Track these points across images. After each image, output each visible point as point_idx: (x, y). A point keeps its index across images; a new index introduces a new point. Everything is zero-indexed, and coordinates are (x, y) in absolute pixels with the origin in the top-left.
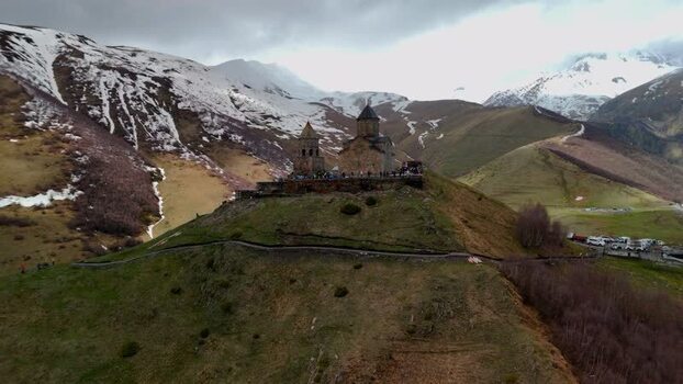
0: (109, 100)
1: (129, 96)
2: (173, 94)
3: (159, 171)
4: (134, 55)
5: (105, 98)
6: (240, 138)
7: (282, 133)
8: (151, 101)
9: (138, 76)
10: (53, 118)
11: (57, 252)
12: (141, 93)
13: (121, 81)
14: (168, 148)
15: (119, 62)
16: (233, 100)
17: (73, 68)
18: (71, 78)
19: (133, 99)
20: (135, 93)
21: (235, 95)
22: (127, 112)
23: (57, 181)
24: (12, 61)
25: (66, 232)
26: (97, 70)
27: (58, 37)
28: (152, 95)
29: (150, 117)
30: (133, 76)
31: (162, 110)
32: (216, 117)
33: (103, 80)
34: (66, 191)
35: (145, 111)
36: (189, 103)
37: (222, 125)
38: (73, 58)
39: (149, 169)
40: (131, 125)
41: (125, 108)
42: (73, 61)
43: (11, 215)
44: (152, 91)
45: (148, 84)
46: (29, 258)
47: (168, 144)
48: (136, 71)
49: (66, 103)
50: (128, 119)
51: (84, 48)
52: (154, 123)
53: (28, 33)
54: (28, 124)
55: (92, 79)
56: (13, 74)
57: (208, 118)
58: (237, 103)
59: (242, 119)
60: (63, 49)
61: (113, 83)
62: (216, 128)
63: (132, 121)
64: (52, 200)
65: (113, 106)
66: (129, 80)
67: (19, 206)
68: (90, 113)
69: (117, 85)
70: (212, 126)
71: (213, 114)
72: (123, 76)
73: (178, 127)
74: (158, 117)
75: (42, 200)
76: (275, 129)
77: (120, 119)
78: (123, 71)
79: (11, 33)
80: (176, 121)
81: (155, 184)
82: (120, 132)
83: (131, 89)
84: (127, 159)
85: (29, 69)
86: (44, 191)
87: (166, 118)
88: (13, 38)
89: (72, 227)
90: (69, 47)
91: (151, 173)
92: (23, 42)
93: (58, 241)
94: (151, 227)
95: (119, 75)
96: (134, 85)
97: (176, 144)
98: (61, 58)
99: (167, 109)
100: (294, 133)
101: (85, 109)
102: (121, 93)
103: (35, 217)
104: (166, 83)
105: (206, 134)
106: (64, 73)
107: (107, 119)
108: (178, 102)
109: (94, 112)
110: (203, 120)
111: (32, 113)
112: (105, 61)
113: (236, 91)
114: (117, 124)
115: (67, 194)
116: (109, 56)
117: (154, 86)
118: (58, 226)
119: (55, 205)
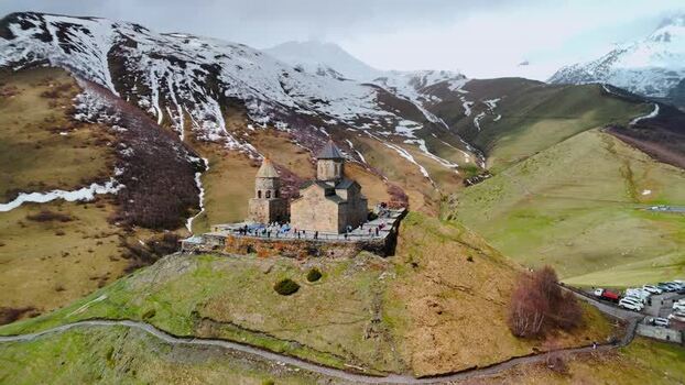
0: (159, 89)
1: (178, 85)
2: (220, 81)
3: (202, 162)
4: (187, 42)
5: (155, 87)
6: (285, 125)
7: (330, 118)
8: (199, 89)
9: (188, 64)
10: (102, 110)
11: (94, 248)
12: (190, 81)
13: (171, 70)
14: (213, 137)
15: (170, 51)
16: (282, 85)
17: (126, 59)
18: (124, 68)
19: (182, 88)
20: (183, 82)
21: (285, 80)
22: (175, 101)
23: (102, 174)
24: (70, 53)
25: (105, 227)
26: (149, 59)
27: (114, 27)
28: (200, 83)
29: (197, 105)
30: (183, 64)
31: (209, 98)
32: (262, 104)
33: (153, 69)
34: (109, 184)
35: (192, 99)
36: (236, 91)
37: (268, 112)
38: (127, 48)
39: (193, 159)
40: (178, 115)
41: (173, 96)
42: (127, 51)
43: (55, 210)
44: (201, 78)
45: (197, 72)
46: (67, 254)
47: (214, 133)
48: (185, 59)
49: (118, 94)
50: (176, 108)
51: (138, 37)
52: (201, 112)
53: (85, 23)
54: (78, 117)
55: (142, 69)
56: (68, 66)
57: (254, 106)
58: (286, 87)
59: (291, 104)
60: (118, 39)
61: (163, 73)
62: (262, 116)
63: (180, 110)
64: (95, 194)
65: (162, 95)
66: (178, 68)
67: (62, 200)
68: (140, 103)
69: (166, 74)
70: (257, 114)
71: (260, 101)
72: (173, 64)
73: (225, 115)
74: (205, 106)
75: (86, 193)
76: (323, 115)
77: (168, 109)
78: (172, 60)
79: (69, 25)
80: (222, 109)
81: (198, 174)
82: (167, 120)
83: (180, 78)
84: (172, 150)
85: (84, 60)
86: (88, 185)
87: (213, 108)
88: (71, 30)
89: (111, 222)
90: (123, 37)
91: (195, 163)
92: (80, 33)
93: (97, 237)
94: (190, 220)
95: (169, 63)
96: (183, 73)
97: (221, 134)
98: (116, 48)
99: (214, 98)
100: (342, 117)
101: (135, 99)
102: (170, 82)
103: (78, 212)
104: (215, 70)
105: (251, 122)
106: (117, 61)
107: (155, 109)
108: (225, 89)
109: (144, 101)
110: (249, 107)
111: (83, 106)
112: (156, 50)
113: (286, 75)
114: (165, 113)
115: (108, 188)
116: (161, 44)
117: (203, 74)
118: (98, 221)
119: (97, 199)
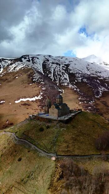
0: (53, 72)
1: (58, 70)
2: (69, 69)
3: (62, 91)
4: (62, 58)
6: (86, 80)
7: (100, 77)
8: (63, 71)
10: (39, 78)
11: (34, 112)
12: (61, 69)
14: (66, 84)
15: (57, 61)
16: (87, 68)
17: (46, 64)
19: (59, 71)
20: (59, 69)
21: (88, 67)
22: (57, 75)
23: (38, 94)
24: (34, 64)
25: (37, 107)
26: (52, 64)
27: (44, 56)
29: (62, 76)
30: (60, 65)
31: (66, 74)
32: (80, 75)
33: (52, 67)
34: (39, 97)
35: (61, 74)
36: (73, 71)
38: (47, 62)
39: (60, 90)
40: (57, 78)
41: (57, 74)
43: (27, 103)
45: (63, 67)
46: (28, 114)
47: (66, 83)
48: (60, 63)
49: (44, 74)
50: (57, 77)
51: (50, 59)
53: (38, 56)
54: (34, 80)
55: (50, 67)
56: (33, 67)
57: (77, 75)
58: (88, 69)
59: (89, 74)
62: (79, 78)
63: (58, 77)
65: (54, 73)
66: (58, 66)
67: (29, 101)
68: (49, 76)
69: (55, 68)
70: (78, 77)
71: (79, 73)
73: (69, 78)
74: (64, 75)
75: (34, 99)
78: (57, 64)
79: (34, 57)
80: (69, 76)
81: (61, 94)
82: (55, 80)
83: (59, 68)
84: (55, 88)
85: (37, 66)
86: (34, 97)
87: (66, 76)
88: (35, 58)
89: (39, 106)
90: (46, 59)
91: (60, 91)
92: (36, 59)
93: (35, 110)
95: (56, 65)
96: (59, 67)
97: (68, 83)
98: (44, 62)
100: (105, 77)
101: (48, 75)
102: (56, 70)
103: (31, 103)
104: (68, 66)
105: (76, 80)
106: (44, 66)
107: (52, 78)
108: (70, 71)
109: (50, 75)
110: (76, 75)
111: (35, 77)
112: (54, 62)
113: (88, 65)
114: (54, 78)
115: (39, 98)
116: (55, 60)
117: (64, 67)
118: (35, 106)
119: (36, 100)
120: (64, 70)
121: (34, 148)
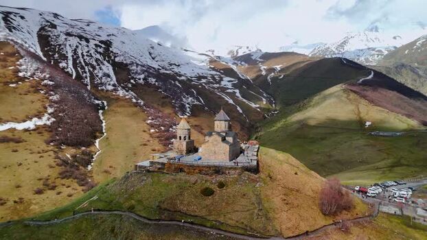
0: (73, 56)
1: (85, 54)
2: (112, 52)
3: (103, 103)
4: (88, 25)
5: (70, 55)
6: (154, 80)
7: (180, 75)
8: (98, 56)
9: (91, 40)
10: (37, 70)
11: (38, 160)
12: (92, 52)
13: (80, 44)
14: (110, 88)
15: (79, 31)
16: (150, 54)
17: (49, 36)
18: (49, 42)
19: (87, 55)
20: (88, 52)
21: (152, 51)
22: (84, 64)
23: (40, 112)
24: (12, 32)
25: (44, 146)
26: (65, 37)
27: (41, 15)
29: (97, 67)
30: (87, 40)
31: (105, 62)
32: (139, 67)
33: (68, 43)
34: (45, 118)
35: (94, 63)
36: (122, 58)
37: (143, 72)
38: (50, 29)
39: (97, 102)
40: (86, 73)
41: (82, 61)
42: (50, 31)
43: (10, 135)
44: (99, 50)
45: (96, 45)
46: (21, 164)
47: (109, 85)
48: (89, 37)
49: (45, 59)
50: (84, 69)
51: (56, 22)
52: (101, 71)
53: (22, 13)
54: (21, 74)
55: (61, 43)
56: (12, 40)
57: (134, 67)
58: (153, 56)
59: (156, 67)
60: (44, 23)
61: (75, 45)
62: (139, 74)
63: (87, 70)
64: (36, 125)
65: (74, 61)
66: (84, 43)
67: (15, 129)
68: (61, 65)
69: (77, 47)
70: (136, 73)
71: (137, 65)
72: (81, 40)
73: (116, 73)
74: (103, 67)
75: (30, 124)
76: (176, 73)
77: (79, 69)
78: (81, 37)
79: (10, 13)
80: (114, 70)
81: (101, 111)
82: (79, 77)
83: (86, 49)
84: (84, 96)
85: (22, 37)
86: (31, 119)
87: (108, 68)
88: (12, 16)
89: (48, 143)
90: (48, 21)
91: (98, 105)
92: (18, 19)
93: (39, 153)
94: (97, 141)
95: (78, 40)
96: (88, 46)
97: (114, 85)
98: (42, 29)
99: (108, 62)
100: (188, 75)
101: (57, 62)
102: (80, 52)
103: (25, 136)
104: (108, 44)
105: (133, 78)
106: (44, 39)
107: (71, 69)
108: (115, 57)
109: (63, 65)
110: (131, 69)
111: (24, 67)
112: (70, 31)
113: (152, 48)
114: (77, 72)
115: (45, 120)
116: (72, 27)
117: (101, 47)
118: (39, 142)
119: (38, 129)
120: (100, 53)
121: (217, 234)
